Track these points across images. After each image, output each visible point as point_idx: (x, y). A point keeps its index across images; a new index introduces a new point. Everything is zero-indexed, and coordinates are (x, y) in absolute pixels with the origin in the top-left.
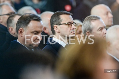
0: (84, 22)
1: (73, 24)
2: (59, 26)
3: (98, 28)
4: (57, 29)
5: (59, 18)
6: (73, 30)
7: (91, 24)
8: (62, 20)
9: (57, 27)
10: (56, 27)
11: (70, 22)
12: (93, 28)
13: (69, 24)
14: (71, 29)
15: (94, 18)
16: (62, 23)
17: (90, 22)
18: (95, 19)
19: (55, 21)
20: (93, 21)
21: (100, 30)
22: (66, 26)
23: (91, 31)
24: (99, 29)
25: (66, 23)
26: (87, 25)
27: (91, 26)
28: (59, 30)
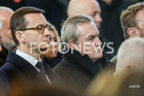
0: (66, 25)
1: (45, 28)
2: (24, 32)
3: (88, 36)
4: (22, 37)
5: (23, 20)
6: (46, 37)
7: (76, 28)
8: (28, 23)
9: (21, 34)
10: (19, 34)
11: (41, 25)
12: (79, 36)
13: (40, 28)
14: (43, 36)
15: (82, 20)
16: (28, 27)
17: (75, 25)
18: (83, 22)
19: (17, 25)
20: (80, 25)
21: (91, 39)
22: (35, 32)
23: (75, 40)
24: (89, 38)
25: (35, 26)
26: (69, 30)
27: (77, 33)
28: (25, 39)
